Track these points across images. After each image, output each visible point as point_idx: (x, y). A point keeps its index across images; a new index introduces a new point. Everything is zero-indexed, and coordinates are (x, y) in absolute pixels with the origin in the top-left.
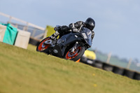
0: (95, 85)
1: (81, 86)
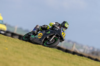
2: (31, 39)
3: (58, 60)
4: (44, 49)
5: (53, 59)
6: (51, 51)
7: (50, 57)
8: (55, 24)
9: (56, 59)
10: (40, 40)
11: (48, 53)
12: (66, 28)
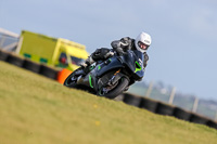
0: (98, 123)
1: (75, 123)
4: (178, 124)
6: (194, 130)
11: (186, 133)
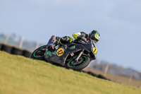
2: (46, 57)
3: (46, 76)
5: (39, 75)
7: (34, 73)
8: (80, 34)
9: (43, 76)
10: (61, 58)
12: (97, 40)
